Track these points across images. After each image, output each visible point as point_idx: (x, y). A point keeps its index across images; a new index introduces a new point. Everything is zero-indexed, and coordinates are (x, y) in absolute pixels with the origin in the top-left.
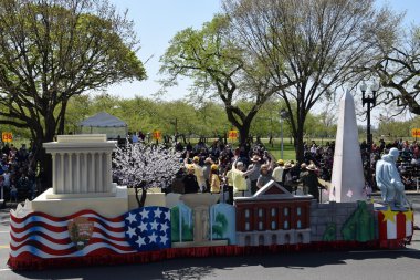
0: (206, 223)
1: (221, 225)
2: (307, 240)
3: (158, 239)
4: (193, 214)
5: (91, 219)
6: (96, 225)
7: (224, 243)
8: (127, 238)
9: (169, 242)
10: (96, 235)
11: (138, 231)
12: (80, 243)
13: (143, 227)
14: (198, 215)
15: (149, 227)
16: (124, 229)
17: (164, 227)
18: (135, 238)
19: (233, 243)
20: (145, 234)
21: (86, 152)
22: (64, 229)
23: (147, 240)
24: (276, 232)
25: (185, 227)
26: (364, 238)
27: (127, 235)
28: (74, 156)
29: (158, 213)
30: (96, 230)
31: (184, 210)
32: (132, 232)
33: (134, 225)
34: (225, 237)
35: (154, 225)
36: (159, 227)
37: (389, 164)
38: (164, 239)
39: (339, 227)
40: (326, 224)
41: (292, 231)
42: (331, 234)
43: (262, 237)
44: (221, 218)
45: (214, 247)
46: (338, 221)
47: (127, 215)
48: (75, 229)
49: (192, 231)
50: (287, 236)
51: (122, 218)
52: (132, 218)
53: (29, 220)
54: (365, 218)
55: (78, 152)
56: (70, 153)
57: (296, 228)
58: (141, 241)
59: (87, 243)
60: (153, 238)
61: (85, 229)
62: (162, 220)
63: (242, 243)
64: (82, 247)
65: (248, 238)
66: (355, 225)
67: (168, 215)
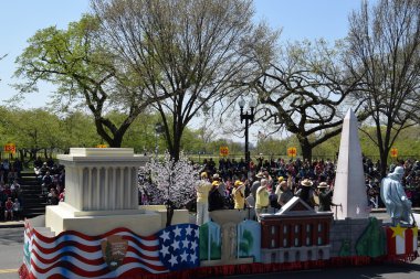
0: (233, 241)
1: (246, 242)
2: (326, 256)
3: (189, 257)
4: (222, 231)
5: (125, 238)
6: (131, 243)
7: (250, 261)
9: (198, 261)
10: (130, 254)
11: (171, 249)
12: (114, 264)
13: (176, 245)
14: (226, 233)
15: (181, 245)
16: (158, 248)
17: (194, 245)
18: (168, 257)
19: (258, 260)
20: (177, 253)
21: (115, 166)
22: (97, 248)
23: (179, 259)
24: (299, 248)
25: (213, 245)
26: (375, 254)
27: (161, 254)
28: (103, 170)
29: (189, 231)
30: (130, 249)
31: (213, 228)
33: (168, 243)
34: (250, 254)
35: (186, 243)
36: (190, 245)
37: (396, 182)
38: (194, 258)
39: (353, 243)
40: (342, 240)
41: (314, 247)
42: (346, 250)
43: (286, 254)
44: (247, 235)
45: (240, 265)
46: (353, 237)
47: (160, 233)
48: (109, 248)
49: (220, 249)
50: (310, 253)
51: (156, 236)
52: (165, 236)
53: (61, 240)
54: (376, 234)
55: (107, 166)
56: (99, 167)
57: (317, 245)
58: (173, 260)
59: (120, 264)
60: (184, 257)
61: (118, 249)
62: (192, 237)
63: (268, 260)
64: (115, 268)
65: (274, 255)
66: (368, 241)
67: (197, 233)
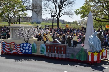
0: (40, 49)
4: (37, 46)
5: (14, 44)
6: (15, 46)
7: (44, 55)
8: (20, 50)
10: (15, 48)
12: (12, 50)
13: (24, 48)
14: (38, 46)
15: (26, 48)
22: (9, 46)
23: (25, 51)
27: (21, 49)
29: (28, 45)
30: (15, 47)
32: (22, 49)
33: (22, 47)
34: (44, 53)
35: (27, 48)
36: (29, 48)
38: (30, 52)
43: (52, 55)
46: (75, 53)
49: (36, 50)
51: (20, 45)
52: (22, 45)
53: (3, 43)
58: (24, 51)
60: (27, 51)
61: (12, 47)
62: (29, 47)
63: (47, 55)
64: (12, 51)
66: (80, 55)
67: (31, 46)
